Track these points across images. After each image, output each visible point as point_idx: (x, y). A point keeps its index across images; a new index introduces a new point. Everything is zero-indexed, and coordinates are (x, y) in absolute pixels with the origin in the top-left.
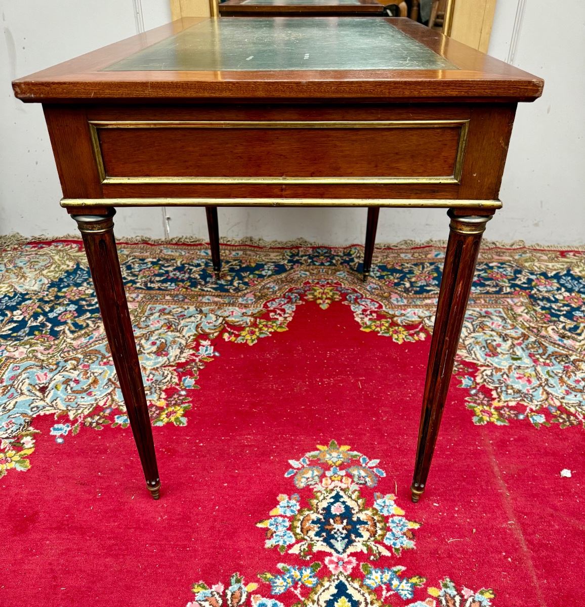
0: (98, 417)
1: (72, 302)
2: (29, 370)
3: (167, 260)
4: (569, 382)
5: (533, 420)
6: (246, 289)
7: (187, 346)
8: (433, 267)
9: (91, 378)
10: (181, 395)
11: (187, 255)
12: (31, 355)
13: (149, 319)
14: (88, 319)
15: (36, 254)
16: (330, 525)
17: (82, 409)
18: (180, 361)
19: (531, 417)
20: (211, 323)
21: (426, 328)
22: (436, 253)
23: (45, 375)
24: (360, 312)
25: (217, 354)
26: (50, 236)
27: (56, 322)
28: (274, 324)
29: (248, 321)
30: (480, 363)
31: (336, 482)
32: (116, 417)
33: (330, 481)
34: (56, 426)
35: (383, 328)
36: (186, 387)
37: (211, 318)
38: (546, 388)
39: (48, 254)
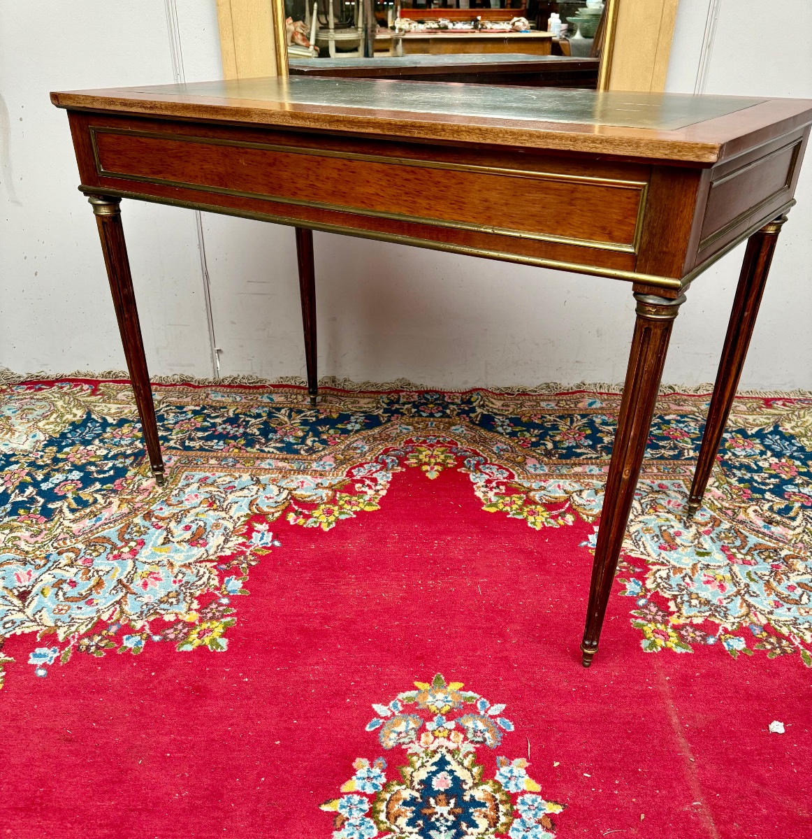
0: (100, 637)
1: (76, 467)
2: (5, 566)
3: (215, 409)
4: (779, 589)
5: (728, 645)
6: (324, 449)
7: (234, 531)
8: (585, 420)
9: (94, 578)
10: (222, 605)
11: (244, 401)
12: (10, 544)
13: (184, 492)
14: (97, 491)
15: (32, 398)
16: (430, 807)
17: (77, 625)
18: (223, 554)
19: (726, 640)
20: (270, 499)
21: (574, 507)
22: (591, 401)
23: (29, 573)
24: (482, 483)
25: (277, 543)
26: (52, 373)
27: (50, 496)
28: (361, 500)
29: (324, 495)
30: (651, 560)
31: (441, 739)
32: (125, 637)
33: (431, 738)
34: (38, 650)
35: (515, 507)
36: (229, 592)
37: (272, 491)
38: (747, 597)
39: (48, 398)
